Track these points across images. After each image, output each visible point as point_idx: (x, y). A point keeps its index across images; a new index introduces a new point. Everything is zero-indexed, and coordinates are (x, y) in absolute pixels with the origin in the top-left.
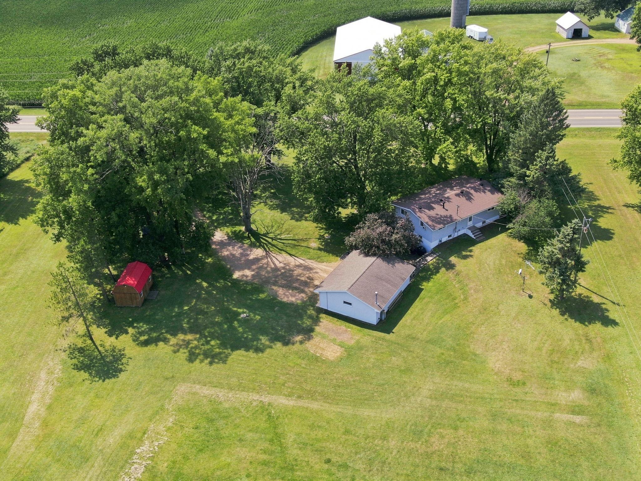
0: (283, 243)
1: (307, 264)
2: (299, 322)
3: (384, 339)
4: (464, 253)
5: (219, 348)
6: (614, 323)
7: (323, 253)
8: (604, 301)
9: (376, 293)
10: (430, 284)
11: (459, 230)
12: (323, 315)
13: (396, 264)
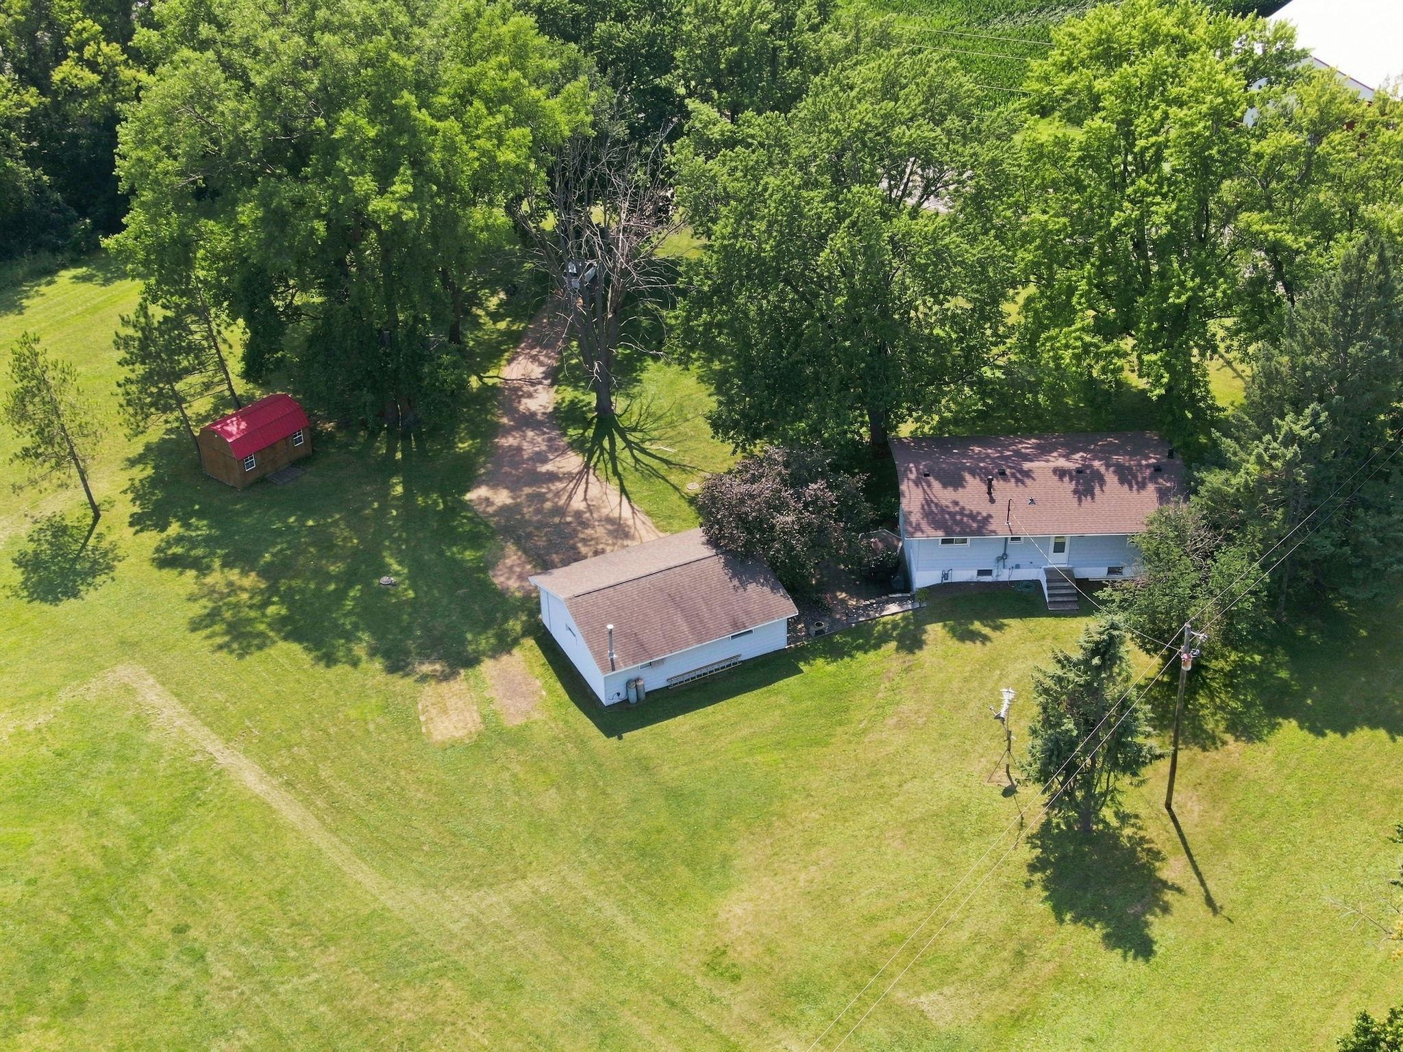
0: (637, 460)
1: (630, 522)
2: (469, 636)
3: (581, 743)
4: (977, 626)
5: (269, 625)
6: (1145, 949)
7: (689, 512)
8: (1192, 885)
9: (610, 627)
10: (831, 668)
11: (1018, 567)
12: (530, 642)
13: (751, 587)
